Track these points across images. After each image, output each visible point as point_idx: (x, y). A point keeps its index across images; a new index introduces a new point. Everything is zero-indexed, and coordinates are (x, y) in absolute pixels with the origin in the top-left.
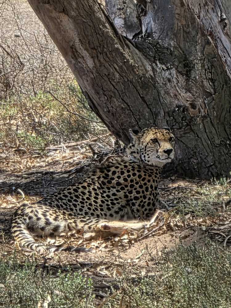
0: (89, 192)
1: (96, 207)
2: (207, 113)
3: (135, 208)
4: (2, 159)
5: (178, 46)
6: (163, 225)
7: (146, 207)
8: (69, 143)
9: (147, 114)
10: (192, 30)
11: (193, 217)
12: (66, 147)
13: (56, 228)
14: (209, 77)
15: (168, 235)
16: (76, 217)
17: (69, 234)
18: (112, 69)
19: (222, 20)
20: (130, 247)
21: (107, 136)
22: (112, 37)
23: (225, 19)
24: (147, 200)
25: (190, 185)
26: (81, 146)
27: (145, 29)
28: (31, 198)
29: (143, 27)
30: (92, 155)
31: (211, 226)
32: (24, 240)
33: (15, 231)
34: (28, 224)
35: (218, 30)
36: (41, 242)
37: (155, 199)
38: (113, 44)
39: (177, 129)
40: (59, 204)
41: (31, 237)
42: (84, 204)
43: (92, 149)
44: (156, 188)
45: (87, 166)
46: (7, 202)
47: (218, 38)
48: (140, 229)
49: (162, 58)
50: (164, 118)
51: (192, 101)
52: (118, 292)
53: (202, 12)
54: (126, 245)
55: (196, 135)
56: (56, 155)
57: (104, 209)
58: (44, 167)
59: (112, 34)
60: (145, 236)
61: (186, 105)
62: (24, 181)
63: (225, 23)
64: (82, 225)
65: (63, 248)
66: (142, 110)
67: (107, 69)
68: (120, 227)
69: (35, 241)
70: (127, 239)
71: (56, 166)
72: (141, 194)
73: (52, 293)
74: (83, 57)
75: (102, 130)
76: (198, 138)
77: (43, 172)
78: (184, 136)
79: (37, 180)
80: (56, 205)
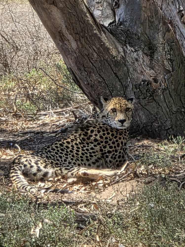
0: (72, 146)
1: (77, 158)
2: (166, 86)
3: (108, 160)
4: (3, 121)
5: (144, 33)
6: (131, 173)
7: (117, 159)
8: (56, 109)
9: (119, 87)
10: (156, 20)
11: (155, 167)
12: (54, 112)
13: (46, 174)
14: (168, 57)
15: (134, 180)
16: (61, 166)
17: (56, 179)
18: (91, 50)
19: (180, 11)
20: (104, 190)
21: (86, 104)
22: (91, 25)
23: (182, 11)
24: (118, 153)
25: (152, 144)
26: (65, 112)
27: (118, 19)
28: (26, 152)
29: (117, 17)
30: (74, 119)
31: (169, 174)
32: (20, 183)
33: (13, 176)
34: (23, 171)
35: (177, 19)
36: (33, 185)
37: (124, 152)
38: (92, 30)
39: (143, 99)
40: (48, 156)
41: (26, 181)
42: (68, 156)
43: (74, 114)
44: (125, 144)
45: (70, 128)
46: (6, 154)
47: (177, 25)
48: (112, 176)
49: (132, 42)
50: (133, 90)
51: (155, 76)
52: (95, 222)
53: (164, 4)
54: (101, 188)
55: (158, 104)
56: (46, 119)
57: (84, 160)
58: (36, 128)
59: (91, 23)
60: (117, 182)
61: (150, 80)
62: (20, 139)
63: (182, 14)
64: (66, 172)
65: (50, 190)
66: (115, 83)
67: (87, 50)
68: (96, 174)
69: (28, 184)
70: (102, 183)
71: (45, 128)
72: (113, 149)
73: (42, 222)
74: (68, 40)
75: (83, 99)
76: (159, 107)
77: (35, 132)
78: (148, 105)
79: (31, 138)
80: (46, 156)
